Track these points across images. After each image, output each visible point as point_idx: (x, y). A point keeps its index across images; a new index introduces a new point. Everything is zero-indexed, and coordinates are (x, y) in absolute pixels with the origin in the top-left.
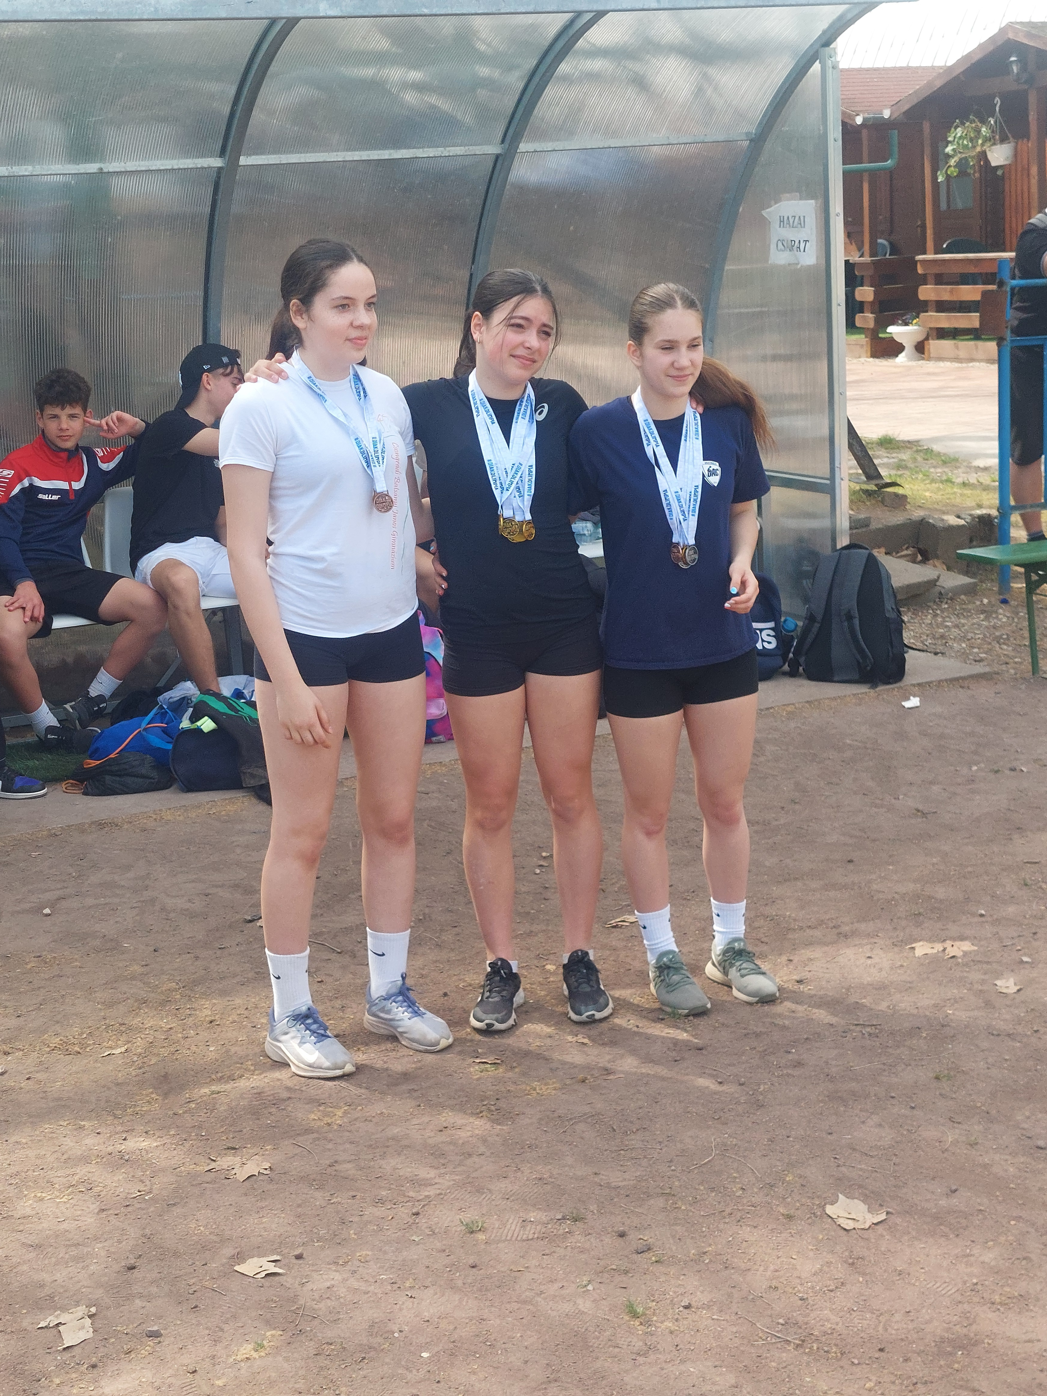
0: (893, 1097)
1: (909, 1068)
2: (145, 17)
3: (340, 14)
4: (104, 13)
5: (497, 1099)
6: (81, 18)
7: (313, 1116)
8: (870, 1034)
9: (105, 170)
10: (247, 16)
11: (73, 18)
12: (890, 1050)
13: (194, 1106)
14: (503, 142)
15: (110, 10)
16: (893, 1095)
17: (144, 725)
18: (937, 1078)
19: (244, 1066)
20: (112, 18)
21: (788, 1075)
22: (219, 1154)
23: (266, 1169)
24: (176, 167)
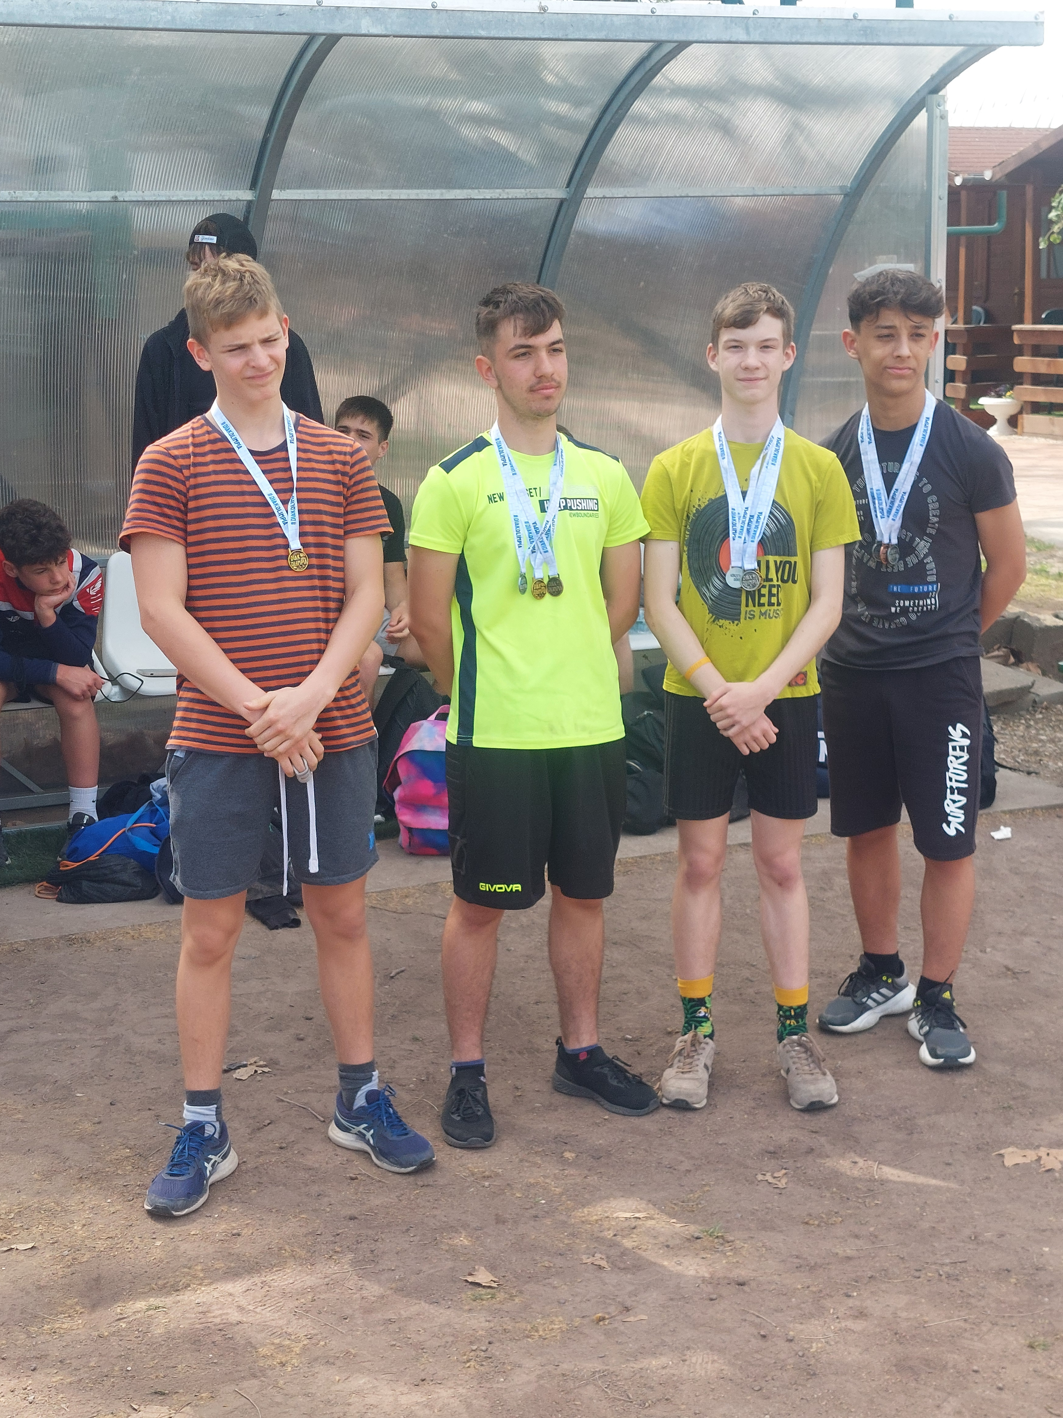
0: (976, 1372)
1: (996, 1328)
3: (384, 33)
5: (490, 1343)
8: (948, 1276)
9: (120, 199)
10: (277, 30)
11: (78, 24)
12: (973, 1301)
13: (124, 1326)
14: (568, 186)
15: (120, 16)
16: (975, 1368)
17: (129, 825)
18: (1031, 1346)
19: (192, 1272)
20: (122, 25)
21: (848, 1330)
22: (144, 1401)
24: (200, 198)
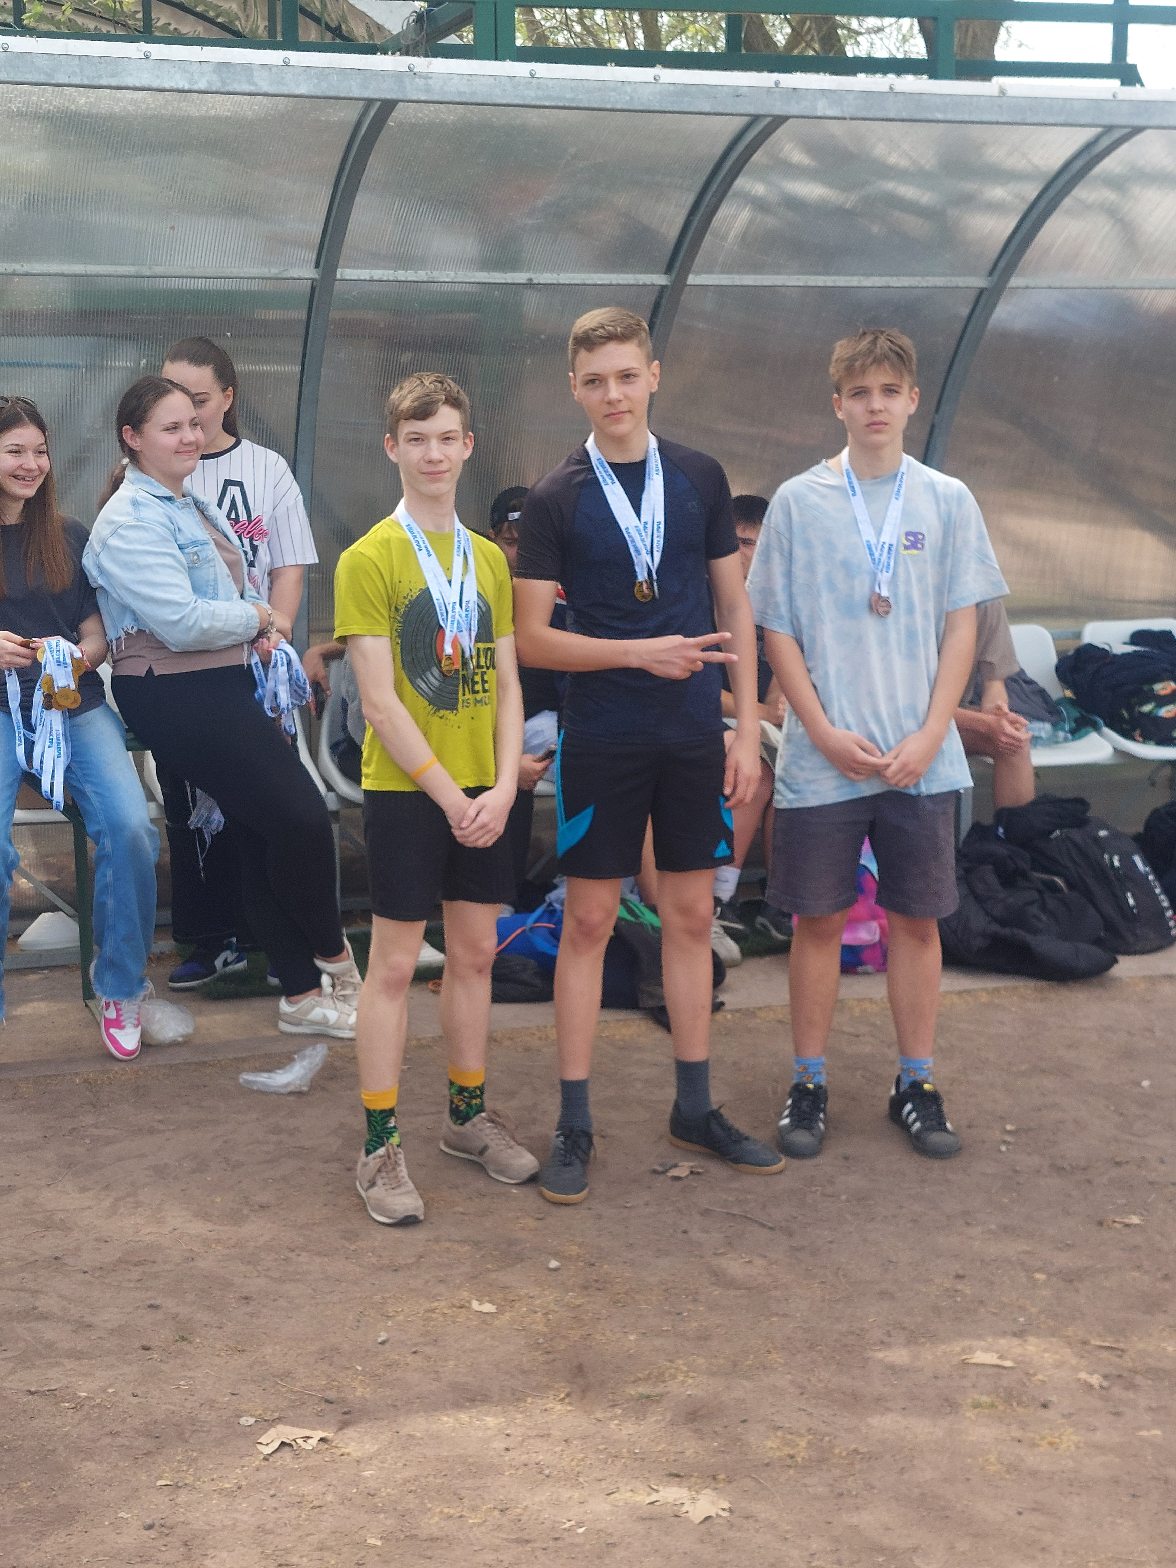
2: (619, 107)
3: (840, 115)
4: (573, 99)
6: (547, 104)
7: (769, 1444)
9: (535, 281)
10: (734, 111)
11: (538, 103)
14: (991, 273)
15: (580, 97)
17: (531, 922)
20: (581, 105)
22: (661, 1482)
23: (724, 1510)
24: (614, 282)
